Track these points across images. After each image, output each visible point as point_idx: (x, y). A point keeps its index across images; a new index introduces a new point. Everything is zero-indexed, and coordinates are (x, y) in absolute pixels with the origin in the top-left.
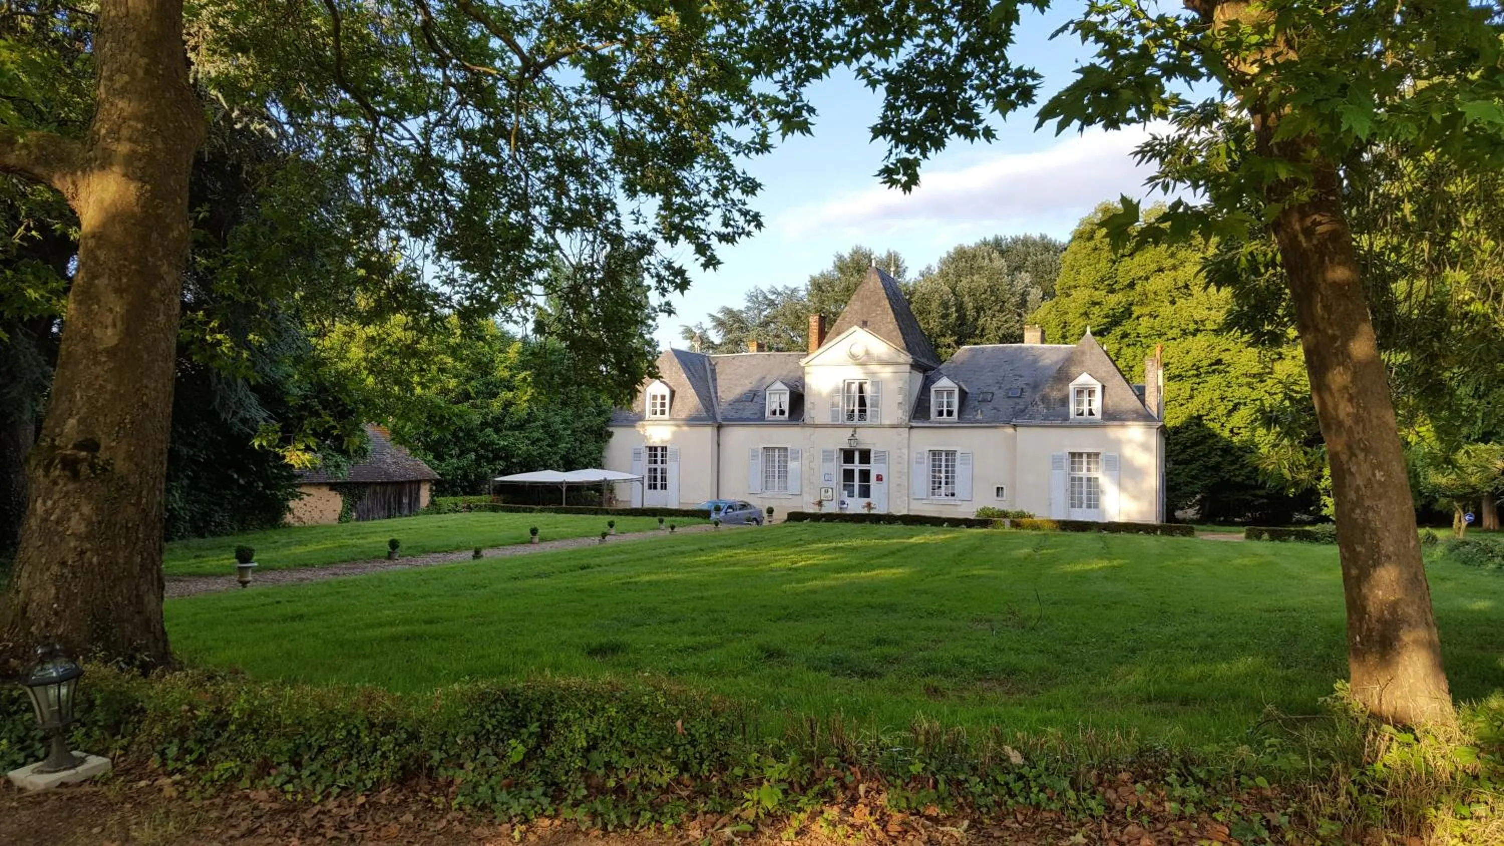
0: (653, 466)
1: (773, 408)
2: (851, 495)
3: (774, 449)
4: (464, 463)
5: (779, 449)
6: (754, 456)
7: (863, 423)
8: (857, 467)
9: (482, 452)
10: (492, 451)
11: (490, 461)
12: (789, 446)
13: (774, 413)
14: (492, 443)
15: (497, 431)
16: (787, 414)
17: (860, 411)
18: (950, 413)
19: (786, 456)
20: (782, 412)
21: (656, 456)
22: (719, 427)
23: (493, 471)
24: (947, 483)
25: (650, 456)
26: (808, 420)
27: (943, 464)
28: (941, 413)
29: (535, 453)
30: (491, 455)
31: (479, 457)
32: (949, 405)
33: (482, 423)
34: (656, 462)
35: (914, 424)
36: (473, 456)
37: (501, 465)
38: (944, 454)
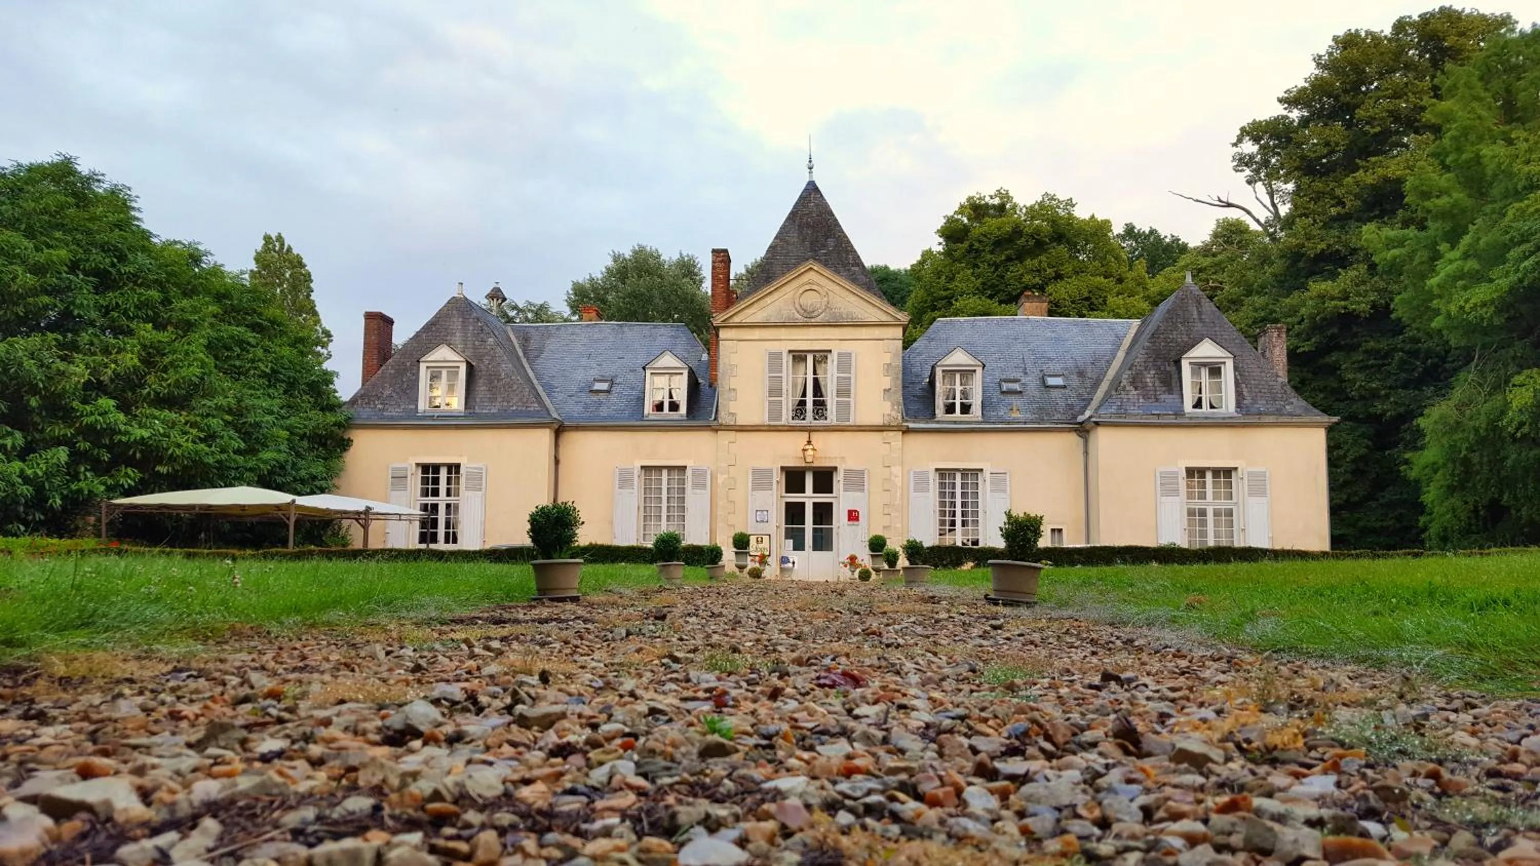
0: (430, 500)
1: (658, 398)
2: (799, 546)
3: (659, 468)
4: (38, 466)
5: (670, 468)
6: (625, 480)
7: (821, 422)
8: (809, 498)
9: (83, 445)
10: (109, 449)
11: (100, 469)
12: (690, 463)
13: (659, 407)
14: (113, 431)
15: (124, 407)
16: (683, 409)
17: (815, 403)
18: (966, 409)
19: (682, 482)
20: (674, 407)
21: (436, 481)
22: (559, 431)
23: (110, 489)
24: (964, 524)
25: (425, 481)
26: (724, 418)
27: (958, 491)
28: (950, 409)
29: (210, 460)
30: (106, 457)
31: (76, 457)
32: (965, 394)
33: (88, 386)
34: (436, 493)
35: (911, 425)
36: (62, 454)
37: (129, 476)
38: (958, 476)
